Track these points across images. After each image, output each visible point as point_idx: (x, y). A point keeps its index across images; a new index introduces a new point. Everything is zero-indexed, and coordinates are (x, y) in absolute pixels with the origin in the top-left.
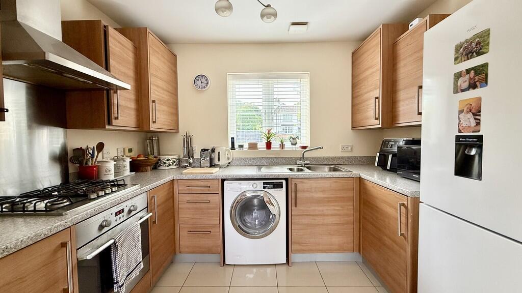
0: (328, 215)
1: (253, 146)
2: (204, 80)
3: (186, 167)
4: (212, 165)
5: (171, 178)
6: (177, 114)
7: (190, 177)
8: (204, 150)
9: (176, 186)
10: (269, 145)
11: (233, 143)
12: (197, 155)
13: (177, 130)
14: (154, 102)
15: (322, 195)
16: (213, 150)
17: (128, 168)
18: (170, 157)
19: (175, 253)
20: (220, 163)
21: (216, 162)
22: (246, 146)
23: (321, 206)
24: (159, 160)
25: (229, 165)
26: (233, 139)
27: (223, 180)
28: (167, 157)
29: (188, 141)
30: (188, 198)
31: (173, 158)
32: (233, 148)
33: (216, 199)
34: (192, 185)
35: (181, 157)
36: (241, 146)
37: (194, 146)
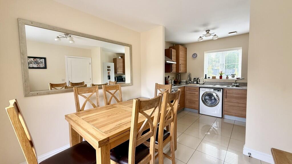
0: (240, 103)
1: (214, 78)
2: (196, 55)
3: (189, 84)
4: (197, 83)
5: (184, 86)
6: (186, 67)
7: (190, 86)
8: (194, 79)
9: (185, 88)
10: (221, 77)
11: (206, 76)
12: (192, 80)
13: (186, 72)
14: (180, 65)
15: (238, 96)
16: (198, 79)
17: (173, 83)
18: (184, 80)
19: (185, 108)
20: (200, 83)
21: (199, 83)
22: (211, 78)
23: (237, 100)
24: (181, 81)
25: (203, 84)
26: (206, 75)
27: (200, 88)
28: (183, 80)
29: (189, 76)
30: (189, 92)
31: (185, 81)
32: (206, 78)
33: (197, 93)
34: (190, 89)
35: (187, 81)
36: (209, 78)
37: (191, 77)
